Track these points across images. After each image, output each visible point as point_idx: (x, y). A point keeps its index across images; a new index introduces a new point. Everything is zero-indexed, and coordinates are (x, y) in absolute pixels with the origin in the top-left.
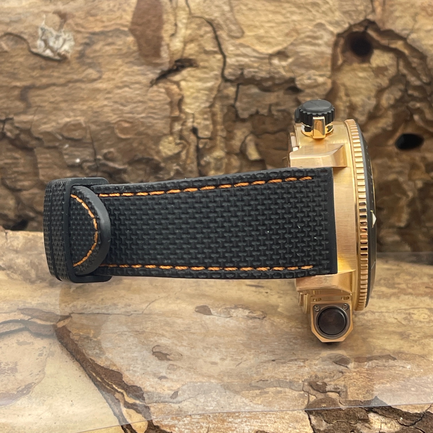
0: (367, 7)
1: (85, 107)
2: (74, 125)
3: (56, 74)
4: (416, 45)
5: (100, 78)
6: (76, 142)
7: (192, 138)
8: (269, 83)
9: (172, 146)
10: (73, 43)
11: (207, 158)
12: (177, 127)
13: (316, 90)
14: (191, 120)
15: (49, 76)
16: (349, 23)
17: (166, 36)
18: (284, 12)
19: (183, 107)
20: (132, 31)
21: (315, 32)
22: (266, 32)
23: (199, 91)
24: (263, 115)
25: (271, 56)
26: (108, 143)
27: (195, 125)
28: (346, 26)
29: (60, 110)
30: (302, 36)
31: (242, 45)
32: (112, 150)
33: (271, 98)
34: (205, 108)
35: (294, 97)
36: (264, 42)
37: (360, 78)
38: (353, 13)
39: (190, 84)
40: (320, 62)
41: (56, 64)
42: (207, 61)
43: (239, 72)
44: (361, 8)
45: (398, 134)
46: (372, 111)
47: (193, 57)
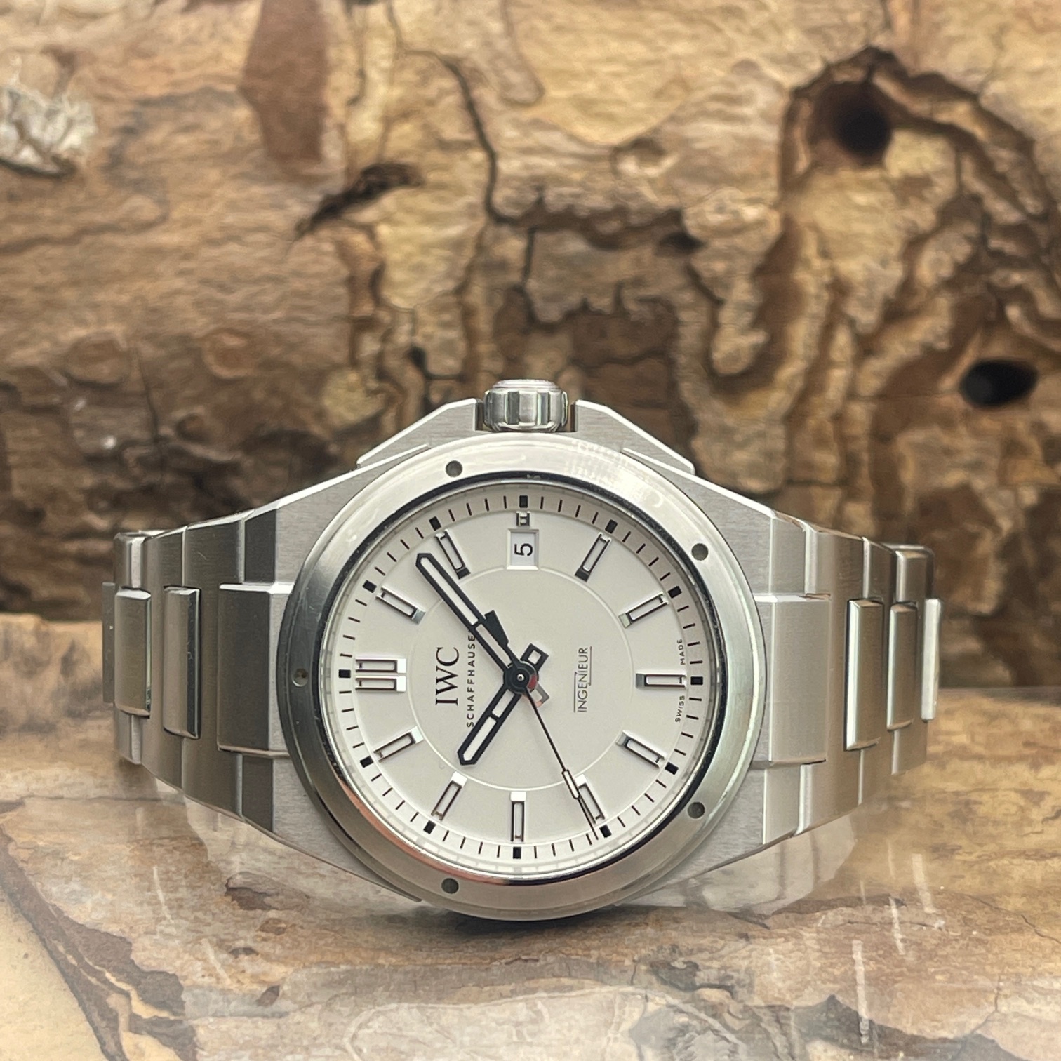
0: (870, 14)
1: (124, 299)
2: (97, 346)
3: (48, 212)
4: (1003, 112)
5: (163, 219)
6: (103, 393)
7: (411, 376)
8: (612, 226)
9: (358, 397)
10: (90, 129)
12: (369, 346)
13: (738, 241)
14: (406, 327)
15: (31, 219)
16: (824, 60)
17: (335, 102)
18: (649, 33)
19: (386, 293)
20: (247, 93)
21: (731, 85)
22: (604, 88)
23: (426, 248)
24: (599, 313)
25: (617, 152)
26: (188, 392)
27: (419, 340)
28: (816, 67)
29: (60, 306)
30: (700, 95)
31: (538, 124)
32: (199, 410)
33: (621, 266)
34: (445, 294)
35: (679, 262)
36: (598, 116)
37: (859, 208)
38: (833, 33)
39: (403, 232)
40: (745, 165)
41: (47, 185)
42: (445, 168)
43: (532, 197)
44: (855, 18)
45: (967, 361)
46: (892, 296)
47: (409, 160)
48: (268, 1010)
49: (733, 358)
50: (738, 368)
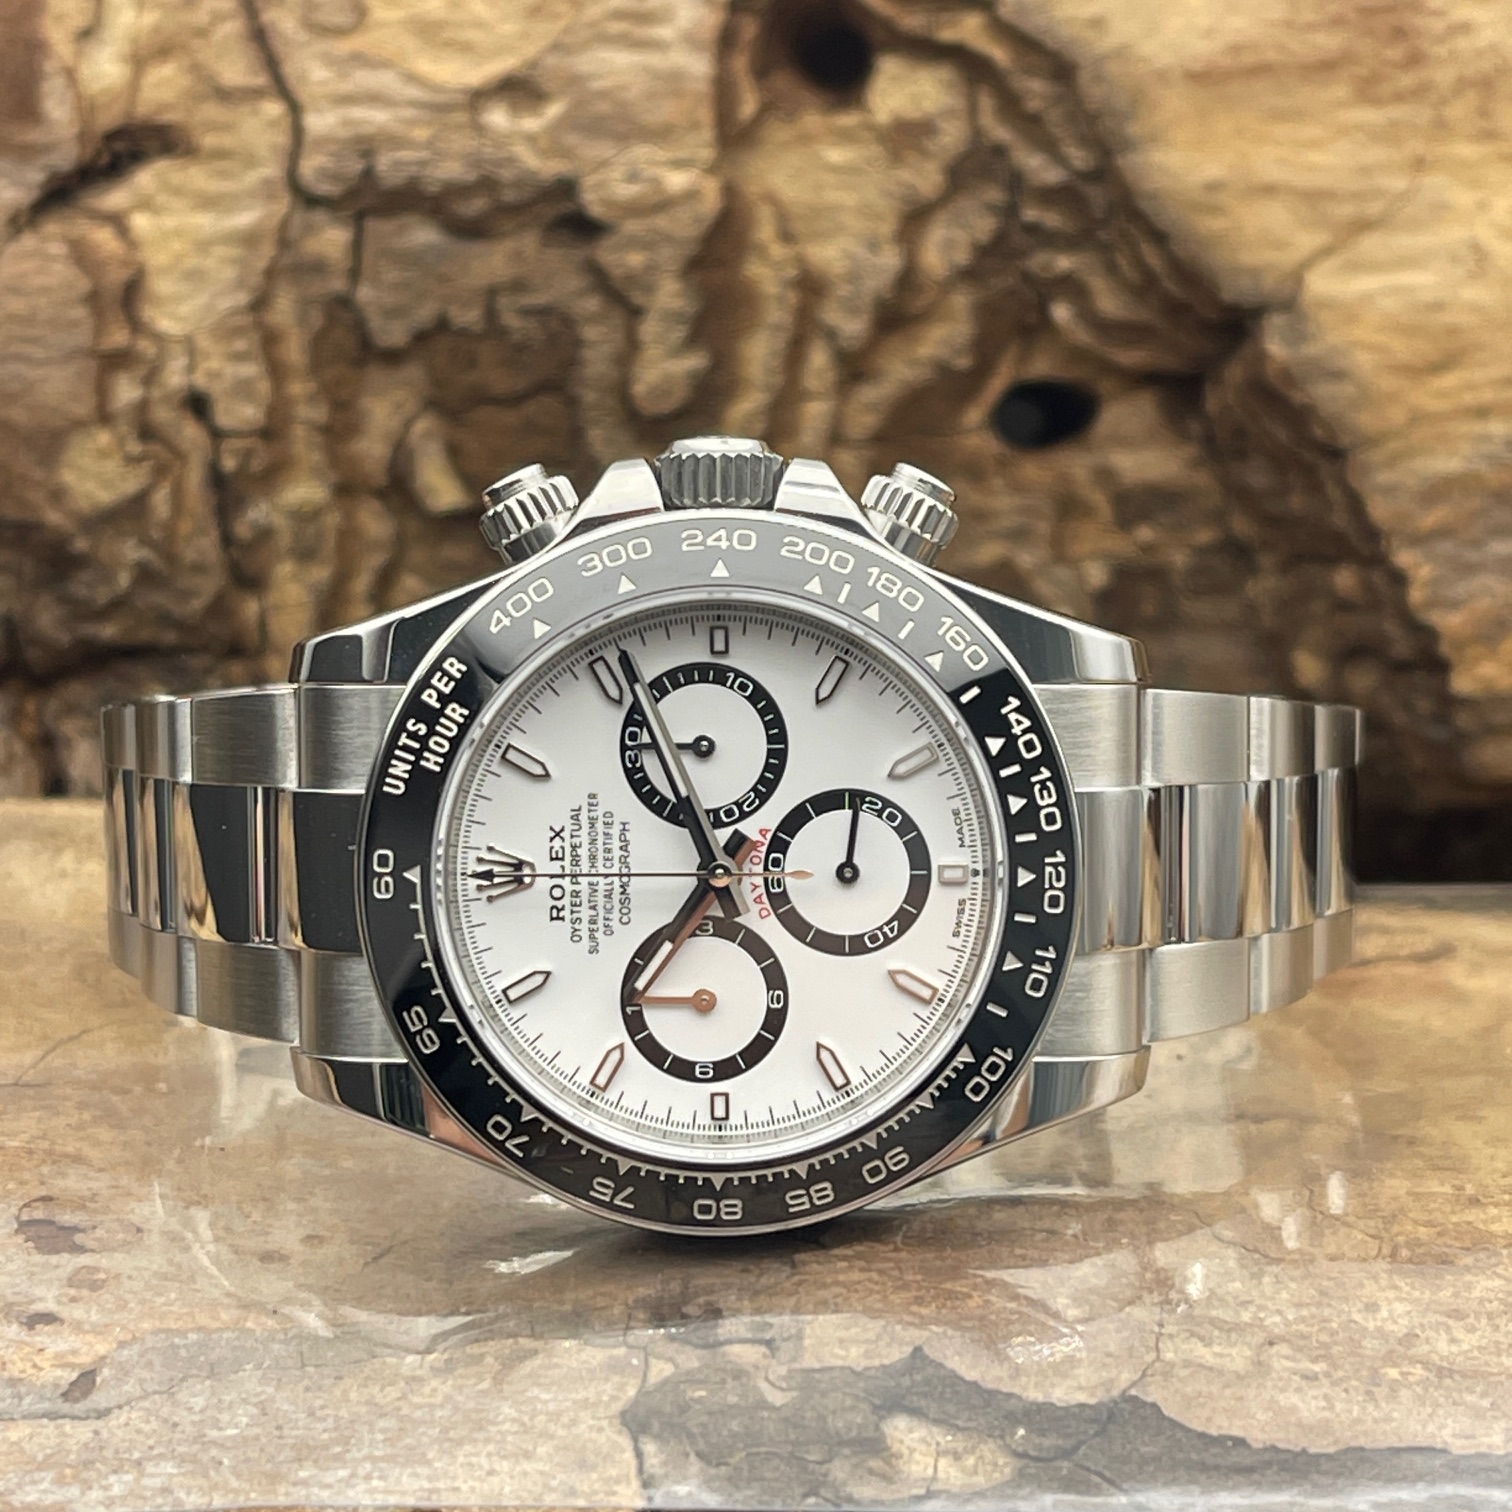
4: (1032, 24)
7: (191, 433)
8: (475, 206)
9: (113, 466)
11: (258, 513)
12: (126, 391)
13: (661, 222)
14: (179, 362)
17: (58, 36)
19: (148, 313)
23: (203, 246)
24: (463, 333)
25: (478, 98)
27: (200, 380)
30: (593, 12)
31: (359, 60)
33: (492, 262)
34: (235, 312)
35: (579, 254)
36: (449, 45)
37: (835, 169)
39: (169, 222)
40: (665, 112)
42: (226, 128)
43: (356, 166)
45: (997, 385)
46: (889, 296)
47: (169, 117)
48: (79, 1408)
49: (660, 391)
50: (667, 406)
